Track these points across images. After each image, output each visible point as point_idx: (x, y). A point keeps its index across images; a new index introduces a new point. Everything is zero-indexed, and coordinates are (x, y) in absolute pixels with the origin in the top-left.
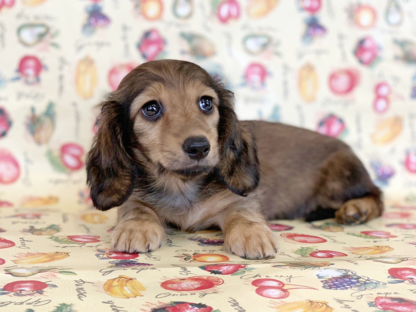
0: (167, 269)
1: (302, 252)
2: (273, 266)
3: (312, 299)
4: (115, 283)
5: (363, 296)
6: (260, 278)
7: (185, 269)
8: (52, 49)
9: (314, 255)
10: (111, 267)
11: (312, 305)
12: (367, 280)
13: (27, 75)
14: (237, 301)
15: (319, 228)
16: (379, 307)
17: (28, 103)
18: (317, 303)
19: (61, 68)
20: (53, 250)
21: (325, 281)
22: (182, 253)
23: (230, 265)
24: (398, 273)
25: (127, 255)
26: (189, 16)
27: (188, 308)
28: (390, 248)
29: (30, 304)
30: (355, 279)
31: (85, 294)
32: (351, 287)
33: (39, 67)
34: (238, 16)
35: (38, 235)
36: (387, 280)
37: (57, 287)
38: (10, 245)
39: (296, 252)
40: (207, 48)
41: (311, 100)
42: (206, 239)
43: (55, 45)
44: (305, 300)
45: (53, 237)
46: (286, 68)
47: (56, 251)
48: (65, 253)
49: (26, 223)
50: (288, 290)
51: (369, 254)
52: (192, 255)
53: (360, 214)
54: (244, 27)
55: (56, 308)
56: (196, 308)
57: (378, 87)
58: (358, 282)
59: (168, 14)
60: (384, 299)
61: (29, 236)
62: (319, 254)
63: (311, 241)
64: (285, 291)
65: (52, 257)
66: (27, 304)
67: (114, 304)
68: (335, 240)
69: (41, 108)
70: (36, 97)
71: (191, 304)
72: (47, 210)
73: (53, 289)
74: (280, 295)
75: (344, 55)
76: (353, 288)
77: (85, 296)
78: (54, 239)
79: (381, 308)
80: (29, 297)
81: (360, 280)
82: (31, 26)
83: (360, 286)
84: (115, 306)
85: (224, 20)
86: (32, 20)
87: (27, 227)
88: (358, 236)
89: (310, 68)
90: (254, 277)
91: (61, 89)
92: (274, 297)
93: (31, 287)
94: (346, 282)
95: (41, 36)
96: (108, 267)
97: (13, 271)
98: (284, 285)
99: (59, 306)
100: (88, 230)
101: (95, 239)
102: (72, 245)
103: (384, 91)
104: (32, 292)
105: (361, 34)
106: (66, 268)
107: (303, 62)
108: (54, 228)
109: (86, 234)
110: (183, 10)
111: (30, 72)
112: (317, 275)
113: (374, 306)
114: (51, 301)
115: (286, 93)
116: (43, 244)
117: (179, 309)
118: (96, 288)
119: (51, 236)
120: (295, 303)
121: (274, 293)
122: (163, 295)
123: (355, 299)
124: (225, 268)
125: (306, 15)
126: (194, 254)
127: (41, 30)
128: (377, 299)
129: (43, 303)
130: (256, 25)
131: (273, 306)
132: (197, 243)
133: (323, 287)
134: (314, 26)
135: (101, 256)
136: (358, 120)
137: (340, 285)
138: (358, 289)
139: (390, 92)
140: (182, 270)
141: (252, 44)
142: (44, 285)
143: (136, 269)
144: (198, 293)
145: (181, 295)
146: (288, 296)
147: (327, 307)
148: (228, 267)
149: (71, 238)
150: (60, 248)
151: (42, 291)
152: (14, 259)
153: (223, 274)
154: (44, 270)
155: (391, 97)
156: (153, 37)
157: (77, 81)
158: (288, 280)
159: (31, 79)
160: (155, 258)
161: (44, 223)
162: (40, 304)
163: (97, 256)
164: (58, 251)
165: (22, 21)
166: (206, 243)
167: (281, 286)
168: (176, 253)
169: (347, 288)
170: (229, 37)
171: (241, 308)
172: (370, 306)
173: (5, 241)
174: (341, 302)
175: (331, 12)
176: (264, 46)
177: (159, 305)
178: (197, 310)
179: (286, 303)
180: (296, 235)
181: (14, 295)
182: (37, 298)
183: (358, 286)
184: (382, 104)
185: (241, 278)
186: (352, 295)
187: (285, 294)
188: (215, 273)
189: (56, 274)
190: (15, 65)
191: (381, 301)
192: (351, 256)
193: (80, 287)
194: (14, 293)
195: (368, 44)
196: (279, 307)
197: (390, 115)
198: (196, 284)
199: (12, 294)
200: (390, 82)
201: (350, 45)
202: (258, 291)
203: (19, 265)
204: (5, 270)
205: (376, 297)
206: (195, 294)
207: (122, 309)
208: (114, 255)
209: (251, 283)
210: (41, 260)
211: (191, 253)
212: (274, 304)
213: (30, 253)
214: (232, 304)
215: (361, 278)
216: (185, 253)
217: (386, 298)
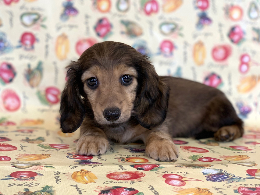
0: (110, 166)
1: (193, 158)
2: (176, 166)
3: (200, 187)
4: (79, 174)
5: (231, 186)
6: (167, 173)
7: (122, 167)
8: (42, 29)
9: (201, 160)
10: (76, 164)
11: (199, 190)
12: (233, 176)
13: (26, 45)
14: (153, 187)
15: (204, 143)
16: (241, 193)
17: (27, 61)
18: (202, 189)
19: (47, 40)
20: (40, 153)
21: (208, 176)
22: (119, 157)
23: (149, 165)
24: (253, 172)
25: (85, 157)
26: (127, 10)
27: (123, 191)
28: (247, 157)
29: (26, 185)
30: (226, 175)
31: (60, 180)
32: (224, 180)
33: (34, 40)
34: (157, 11)
35: (31, 143)
36: (245, 177)
37: (43, 175)
38: (14, 148)
39: (190, 158)
40: (137, 30)
41: (201, 64)
42: (134, 148)
43: (44, 26)
44: (195, 188)
45: (40, 145)
46: (186, 44)
47: (42, 153)
48: (48, 155)
49: (24, 135)
50: (185, 181)
51: (234, 160)
52: (126, 158)
53: (229, 135)
54: (161, 18)
55: (42, 188)
56: (128, 191)
57: (242, 57)
58: (228, 177)
59: (114, 9)
60: (244, 188)
61: (25, 144)
62: (204, 160)
63: (199, 151)
64: (183, 181)
65: (40, 157)
66: (25, 185)
67: (78, 187)
68: (214, 151)
69: (34, 65)
70: (31, 58)
71: (125, 188)
72: (37, 128)
73: (41, 176)
74: (180, 184)
75: (222, 37)
76: (225, 181)
77: (60, 182)
78: (41, 146)
79: (242, 194)
80: (26, 181)
81: (229, 176)
82: (29, 14)
83: (229, 180)
84: (79, 188)
85: (148, 13)
86: (30, 11)
87: (24, 138)
88: (228, 149)
89: (200, 44)
90: (164, 173)
91: (47, 54)
92: (176, 185)
93: (27, 175)
94: (220, 177)
95: (35, 21)
96: (74, 164)
97: (16, 165)
98: (182, 178)
99: (44, 187)
100: (62, 141)
101: (66, 147)
102: (52, 150)
103: (246, 59)
104: (27, 178)
105: (233, 24)
106: (48, 164)
107: (197, 40)
108: (41, 139)
109: (60, 143)
110: (123, 7)
111: (28, 42)
112: (203, 172)
113: (237, 192)
114: (39, 184)
115: (185, 59)
116: (34, 149)
117: (118, 191)
118: (67, 177)
119: (39, 144)
120: (189, 189)
121: (176, 182)
122: (108, 182)
123: (226, 188)
124: (146, 167)
125: (199, 11)
126: (127, 157)
127: (35, 17)
128: (239, 188)
129: (35, 185)
130: (168, 16)
131: (175, 190)
132: (129, 151)
133: (206, 180)
134: (204, 19)
135: (70, 157)
136: (229, 77)
137: (217, 179)
138: (228, 182)
139: (250, 60)
140: (120, 167)
141: (165, 29)
142: (35, 174)
143: (91, 166)
144: (129, 181)
145: (119, 182)
146: (185, 185)
147: (209, 192)
148: (148, 166)
149: (52, 146)
150: (45, 152)
151: (34, 177)
152: (17, 157)
153: (145, 170)
154: (35, 165)
155: (251, 63)
156: (104, 22)
157: (56, 49)
158: (185, 175)
159: (29, 47)
160: (103, 159)
161: (35, 136)
162: (32, 185)
163: (68, 157)
164: (43, 153)
165: (24, 11)
166: (134, 151)
167: (180, 179)
168: (116, 157)
169: (221, 181)
170: (151, 23)
171: (156, 191)
172: (235, 193)
173: (11, 146)
174: (217, 189)
175: (214, 10)
176: (173, 30)
177: (105, 188)
178: (128, 192)
179: (184, 189)
180: (190, 147)
181: (17, 179)
182: (31, 182)
183: (228, 180)
184: (244, 67)
185: (156, 173)
186: (224, 185)
187: (183, 183)
188: (140, 169)
189: (42, 167)
190: (18, 38)
191: (242, 189)
192: (223, 161)
193: (57, 176)
194: (17, 178)
195: (237, 30)
196: (179, 191)
197: (249, 74)
198: (128, 176)
199: (15, 179)
200: (250, 54)
201: (226, 30)
202: (166, 181)
203: (20, 162)
204: (11, 164)
205: (239, 187)
206: (127, 182)
207: (83, 190)
208: (78, 157)
209: (162, 176)
210: (33, 159)
211: (125, 157)
212: (176, 189)
213: (26, 154)
214: (150, 189)
215: (229, 175)
216: (121, 156)
217: (245, 187)
